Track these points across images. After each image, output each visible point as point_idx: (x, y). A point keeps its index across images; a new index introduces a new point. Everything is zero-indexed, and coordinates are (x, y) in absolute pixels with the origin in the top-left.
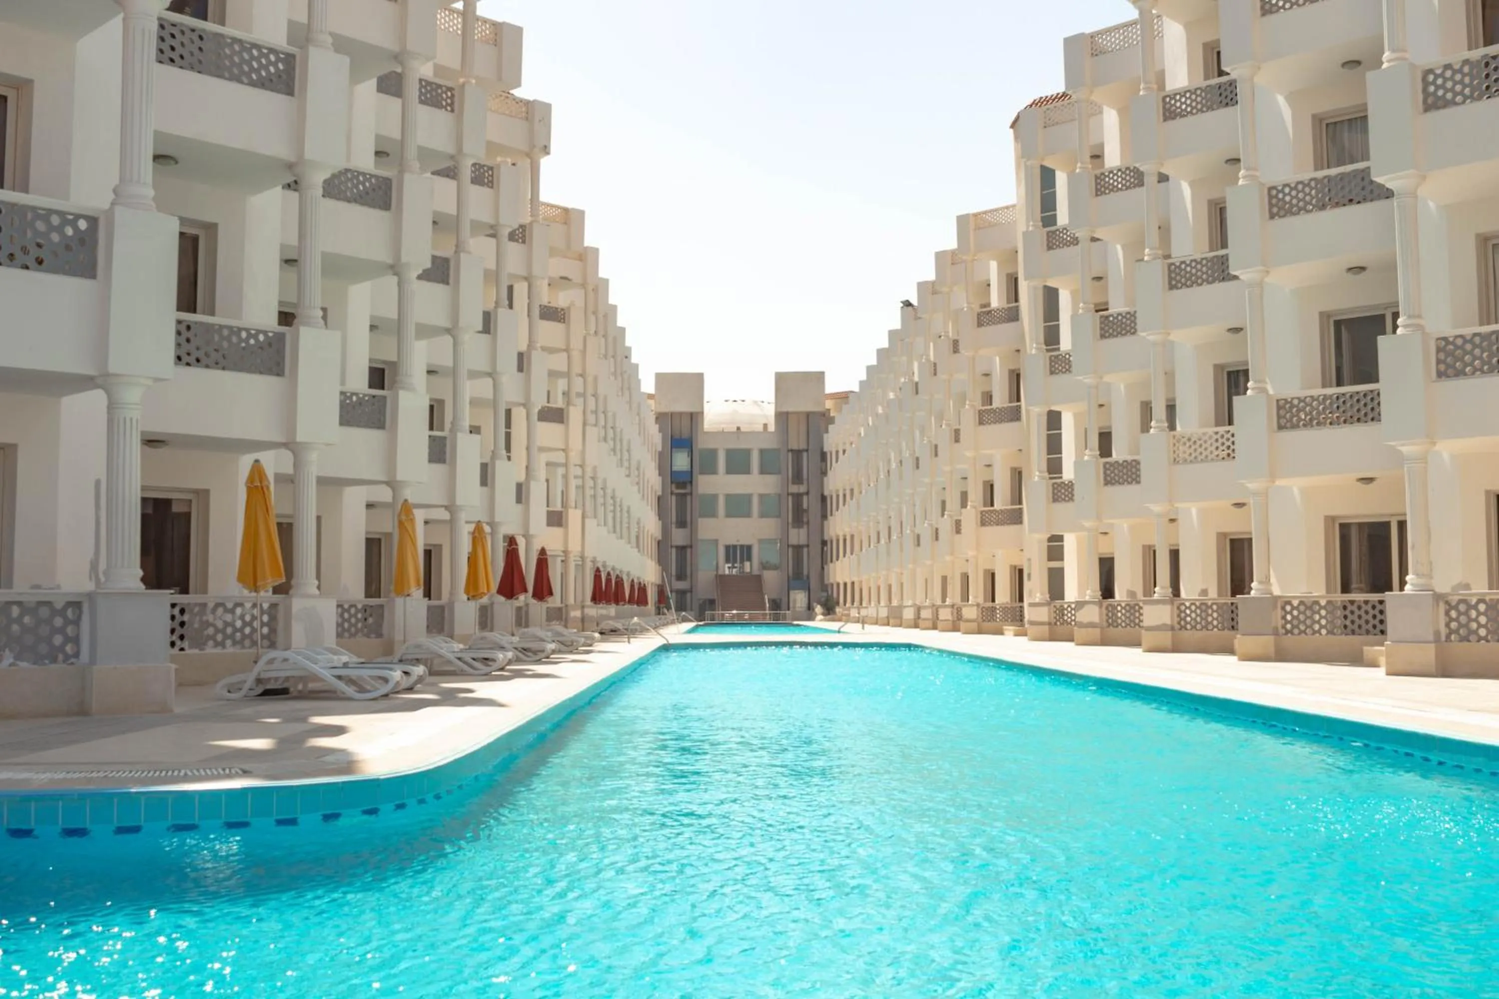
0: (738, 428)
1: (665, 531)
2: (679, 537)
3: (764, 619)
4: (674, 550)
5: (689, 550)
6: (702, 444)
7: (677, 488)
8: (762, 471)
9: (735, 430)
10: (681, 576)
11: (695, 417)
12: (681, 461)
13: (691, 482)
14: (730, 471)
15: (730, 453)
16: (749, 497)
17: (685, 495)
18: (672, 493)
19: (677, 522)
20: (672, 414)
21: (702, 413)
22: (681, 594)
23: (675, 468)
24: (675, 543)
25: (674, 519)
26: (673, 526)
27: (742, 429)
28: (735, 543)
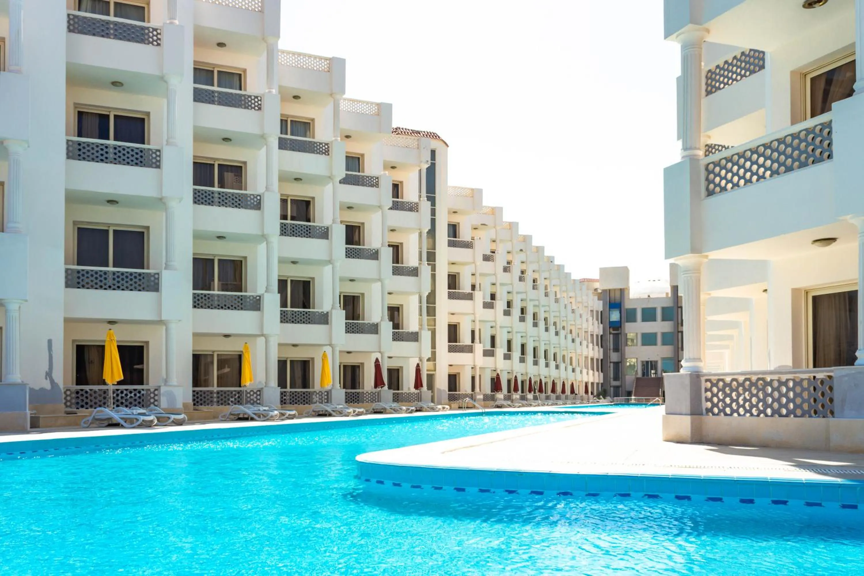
0: (649, 296)
1: (605, 354)
2: (614, 357)
3: (643, 402)
4: (612, 365)
5: (620, 364)
6: (628, 305)
7: (614, 330)
8: (664, 319)
9: (647, 297)
10: (616, 378)
11: (622, 292)
12: (615, 316)
13: (621, 327)
14: (644, 320)
15: (644, 310)
16: (655, 334)
17: (618, 334)
18: (610, 333)
19: (613, 349)
20: (609, 290)
21: (628, 289)
22: (617, 388)
23: (611, 320)
24: (612, 361)
25: (612, 347)
26: (612, 351)
27: (651, 296)
28: (647, 360)
